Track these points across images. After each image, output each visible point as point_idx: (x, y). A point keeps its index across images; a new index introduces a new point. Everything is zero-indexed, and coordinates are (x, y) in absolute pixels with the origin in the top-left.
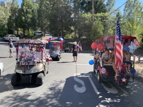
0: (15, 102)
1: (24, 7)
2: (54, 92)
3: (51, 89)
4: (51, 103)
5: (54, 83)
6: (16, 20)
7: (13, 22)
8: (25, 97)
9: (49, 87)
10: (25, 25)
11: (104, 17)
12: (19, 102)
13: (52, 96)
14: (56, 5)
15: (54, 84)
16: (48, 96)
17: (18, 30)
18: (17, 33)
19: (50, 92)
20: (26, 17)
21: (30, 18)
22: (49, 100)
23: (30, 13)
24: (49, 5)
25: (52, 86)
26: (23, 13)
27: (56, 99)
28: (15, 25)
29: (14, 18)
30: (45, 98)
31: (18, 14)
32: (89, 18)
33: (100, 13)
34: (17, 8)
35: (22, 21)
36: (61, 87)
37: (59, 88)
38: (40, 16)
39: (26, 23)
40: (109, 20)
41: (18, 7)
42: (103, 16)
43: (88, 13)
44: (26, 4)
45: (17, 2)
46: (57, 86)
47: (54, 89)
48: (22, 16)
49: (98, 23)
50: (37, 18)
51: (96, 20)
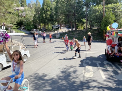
0: (35, 80)
1: (45, 6)
2: (65, 75)
3: (62, 72)
4: (61, 83)
5: (66, 67)
6: (39, 17)
7: (37, 19)
8: (43, 77)
9: (61, 70)
10: (45, 21)
11: (116, 8)
12: (38, 80)
13: (63, 78)
14: (69, 2)
15: (65, 69)
16: (60, 78)
17: (40, 25)
18: (40, 27)
19: (61, 75)
20: (46, 14)
21: (49, 14)
22: (60, 81)
23: (49, 11)
24: (63, 2)
25: (63, 70)
26: (44, 11)
27: (66, 81)
28: (38, 22)
29: (37, 16)
30: (57, 79)
31: (40, 12)
32: (100, 10)
33: (111, 4)
34: (40, 8)
35: (43, 18)
36: (71, 71)
37: (69, 72)
38: (56, 12)
39: (46, 19)
40: (120, 10)
41: (40, 6)
42: (114, 6)
43: (99, 5)
44: (46, 4)
45: (39, 3)
46: (68, 70)
47: (65, 73)
48: (43, 14)
49: (109, 14)
50: (54, 14)
51: (107, 11)
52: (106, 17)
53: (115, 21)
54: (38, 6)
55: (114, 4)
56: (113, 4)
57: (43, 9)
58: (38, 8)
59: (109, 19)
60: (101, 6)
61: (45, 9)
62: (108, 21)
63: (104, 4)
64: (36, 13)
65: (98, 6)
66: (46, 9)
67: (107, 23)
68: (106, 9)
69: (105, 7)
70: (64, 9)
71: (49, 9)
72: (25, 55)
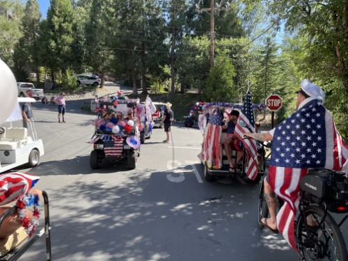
0: (84, 190)
1: (56, 18)
2: (138, 181)
3: (132, 178)
4: (135, 191)
8: (97, 186)
10: (56, 61)
11: (237, 48)
12: (89, 190)
13: (135, 185)
14: (129, 17)
20: (59, 41)
21: (68, 43)
23: (68, 33)
24: (113, 16)
31: (39, 33)
32: (204, 49)
33: (229, 38)
35: (49, 51)
42: (234, 44)
43: (202, 37)
44: (60, 12)
45: (38, 6)
46: (141, 175)
47: (136, 179)
48: (48, 38)
49: (223, 62)
50: (85, 44)
51: (218, 54)
52: (216, 69)
53: (236, 79)
54: (34, 16)
55: (235, 39)
56: (231, 38)
57: (49, 25)
58: (34, 21)
59: (222, 73)
60: (207, 39)
61: (57, 27)
62: (220, 78)
63: (213, 36)
64: (25, 34)
65: (200, 38)
66: (60, 26)
67: (218, 82)
68: (218, 50)
69: (216, 44)
70: (115, 33)
71: (68, 26)
72: (35, 151)
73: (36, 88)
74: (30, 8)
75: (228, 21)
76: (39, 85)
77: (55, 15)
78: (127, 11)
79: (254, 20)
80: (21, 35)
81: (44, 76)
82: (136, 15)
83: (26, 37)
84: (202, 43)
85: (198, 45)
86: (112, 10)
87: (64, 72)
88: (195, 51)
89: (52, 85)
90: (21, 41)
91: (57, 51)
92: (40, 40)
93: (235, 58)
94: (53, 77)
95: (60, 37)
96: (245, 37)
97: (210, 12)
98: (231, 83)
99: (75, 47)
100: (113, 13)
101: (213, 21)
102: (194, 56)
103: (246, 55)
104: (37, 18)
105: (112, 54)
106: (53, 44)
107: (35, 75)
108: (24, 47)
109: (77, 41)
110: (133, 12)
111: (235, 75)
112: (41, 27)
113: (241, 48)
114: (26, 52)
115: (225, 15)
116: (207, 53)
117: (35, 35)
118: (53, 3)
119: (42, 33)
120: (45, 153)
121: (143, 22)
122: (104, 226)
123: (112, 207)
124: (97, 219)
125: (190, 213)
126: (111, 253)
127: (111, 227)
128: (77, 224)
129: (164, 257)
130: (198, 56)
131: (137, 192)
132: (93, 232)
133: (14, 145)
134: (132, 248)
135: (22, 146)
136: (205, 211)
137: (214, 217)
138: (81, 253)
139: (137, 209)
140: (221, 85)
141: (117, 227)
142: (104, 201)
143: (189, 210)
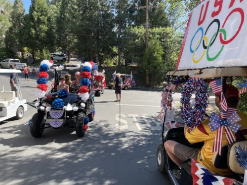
1: (35, 13)
2: (94, 129)
3: (90, 127)
10: (35, 43)
14: (88, 12)
16: (88, 132)
17: (23, 51)
18: (22, 55)
20: (38, 29)
21: (44, 31)
23: (44, 23)
27: (97, 133)
32: (141, 35)
35: (30, 36)
36: (102, 126)
39: (37, 39)
42: (163, 32)
43: (140, 27)
44: (38, 9)
47: (94, 127)
48: (30, 27)
49: (154, 44)
50: (56, 31)
51: (151, 39)
52: (150, 49)
53: (164, 57)
54: (20, 11)
55: (163, 28)
56: (161, 28)
57: (30, 18)
58: (20, 15)
59: (154, 52)
60: (143, 28)
61: (36, 19)
62: (153, 55)
63: (148, 26)
64: (13, 24)
65: (138, 28)
66: (38, 18)
67: (151, 58)
68: (151, 36)
69: (150, 32)
70: (78, 24)
71: (44, 18)
72: (21, 107)
73: (21, 62)
74: (17, 5)
75: (158, 16)
76: (23, 60)
77: (35, 11)
78: (87, 8)
79: (176, 15)
80: (10, 25)
81: (27, 54)
82: (93, 11)
83: (14, 26)
84: (140, 30)
85: (137, 32)
86: (76, 7)
87: (41, 51)
88: (135, 36)
89: (32, 60)
90: (11, 29)
91: (36, 36)
92: (24, 28)
93: (163, 42)
94: (33, 54)
95: (38, 26)
96: (170, 27)
97: (145, 9)
98: (160, 59)
99: (49, 33)
100: (77, 9)
101: (147, 15)
102: (134, 40)
103: (171, 40)
104: (22, 13)
105: (76, 38)
106: (33, 31)
107: (20, 53)
108: (12, 33)
109: (50, 29)
110: (90, 8)
111: (163, 53)
112: (25, 19)
113: (167, 34)
114: (14, 37)
115: (156, 11)
116: (144, 38)
117: (20, 25)
118: (33, 2)
119: (25, 23)
120: (28, 109)
121: (98, 16)
122: (70, 161)
123: (76, 147)
124: (65, 156)
125: (132, 151)
126: (75, 180)
127: (76, 162)
128: (51, 160)
129: (113, 183)
130: (137, 40)
131: (95, 137)
132: (63, 165)
133: (5, 103)
134: (90, 177)
135: (12, 104)
136: (142, 150)
137: (149, 154)
138: (54, 180)
139: (94, 149)
140: (154, 61)
141: (80, 162)
142: (71, 143)
143: (131, 149)
